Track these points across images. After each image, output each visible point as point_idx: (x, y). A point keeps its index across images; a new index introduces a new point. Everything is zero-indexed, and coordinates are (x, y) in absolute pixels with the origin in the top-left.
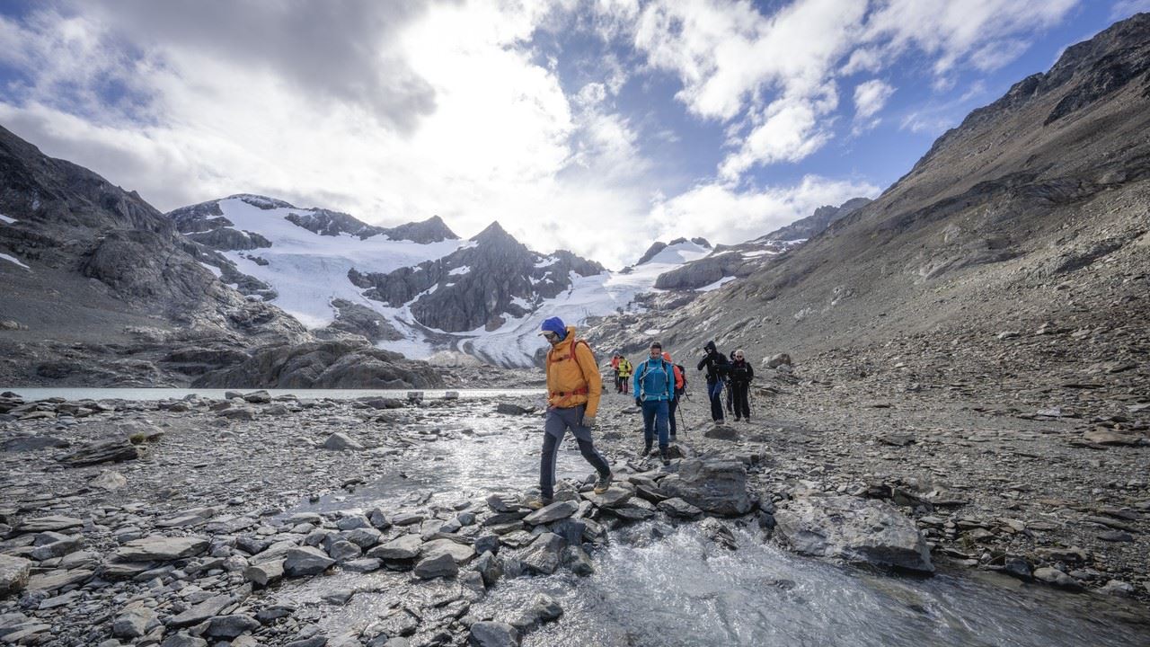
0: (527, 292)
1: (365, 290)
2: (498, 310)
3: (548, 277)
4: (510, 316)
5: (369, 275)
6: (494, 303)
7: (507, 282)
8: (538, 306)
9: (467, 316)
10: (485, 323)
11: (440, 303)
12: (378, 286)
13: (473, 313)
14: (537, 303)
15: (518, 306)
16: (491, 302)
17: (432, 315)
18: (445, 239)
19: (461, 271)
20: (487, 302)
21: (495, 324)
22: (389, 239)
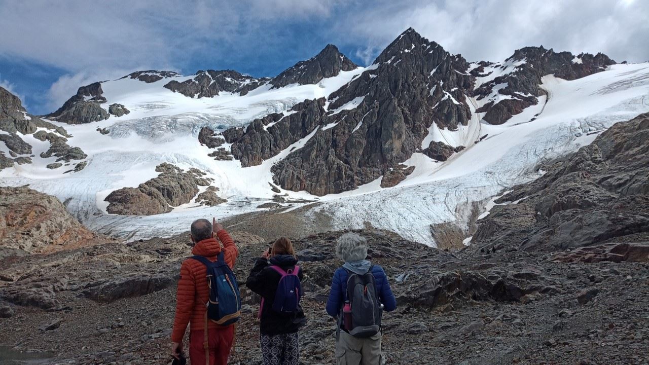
1: (213, 150)
3: (501, 92)
6: (397, 144)
9: (350, 169)
11: (309, 154)
13: (360, 164)
15: (440, 144)
16: (392, 144)
17: (296, 174)
18: (342, 73)
19: (350, 106)
20: (385, 144)
21: (397, 178)
22: (272, 88)
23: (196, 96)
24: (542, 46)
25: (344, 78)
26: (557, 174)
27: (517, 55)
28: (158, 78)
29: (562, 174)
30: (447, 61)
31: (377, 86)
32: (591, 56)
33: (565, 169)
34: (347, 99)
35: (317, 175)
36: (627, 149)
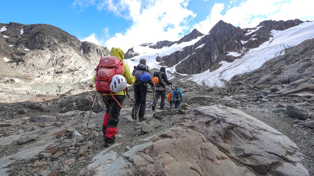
0: (238, 48)
1: (160, 63)
2: (218, 60)
3: (254, 37)
4: (225, 62)
5: (163, 57)
6: (216, 57)
7: (225, 46)
8: (245, 53)
9: (200, 66)
10: (210, 68)
11: (187, 62)
12: (165, 61)
13: (203, 64)
14: (245, 52)
15: (231, 56)
16: (214, 57)
17: (183, 68)
18: (198, 37)
19: (200, 47)
20: (212, 57)
21: (215, 68)
22: (177, 44)
23: (157, 48)
24: (271, 20)
25: (199, 38)
26: (276, 62)
27: (261, 24)
28: (147, 45)
29: (279, 62)
30: (234, 29)
31: (209, 39)
32: (293, 20)
33: (280, 60)
34: (200, 45)
35: (190, 68)
36: (311, 49)
